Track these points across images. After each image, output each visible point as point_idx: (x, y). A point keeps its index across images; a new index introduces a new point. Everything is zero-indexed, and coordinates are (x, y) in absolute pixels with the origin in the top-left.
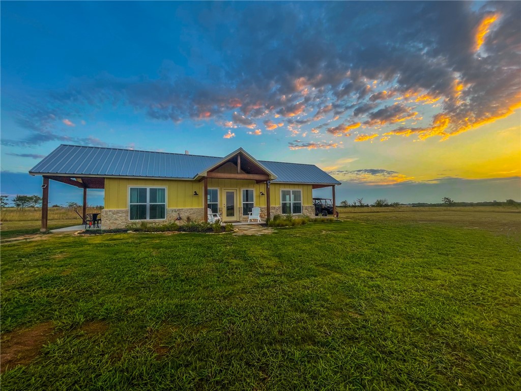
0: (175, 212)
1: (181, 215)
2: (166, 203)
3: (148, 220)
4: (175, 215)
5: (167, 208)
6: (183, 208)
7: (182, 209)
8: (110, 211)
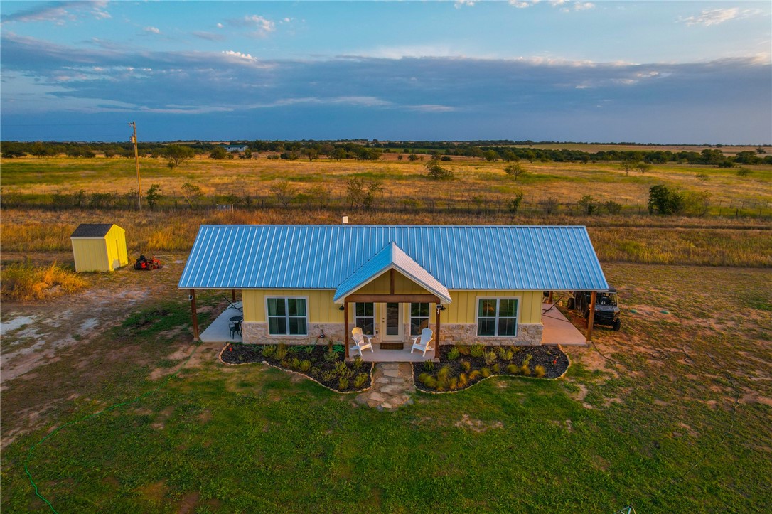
0: (318, 328)
1: (325, 333)
2: (307, 317)
3: (288, 334)
4: (318, 332)
5: (308, 322)
6: (326, 323)
7: (326, 325)
8: (249, 325)
